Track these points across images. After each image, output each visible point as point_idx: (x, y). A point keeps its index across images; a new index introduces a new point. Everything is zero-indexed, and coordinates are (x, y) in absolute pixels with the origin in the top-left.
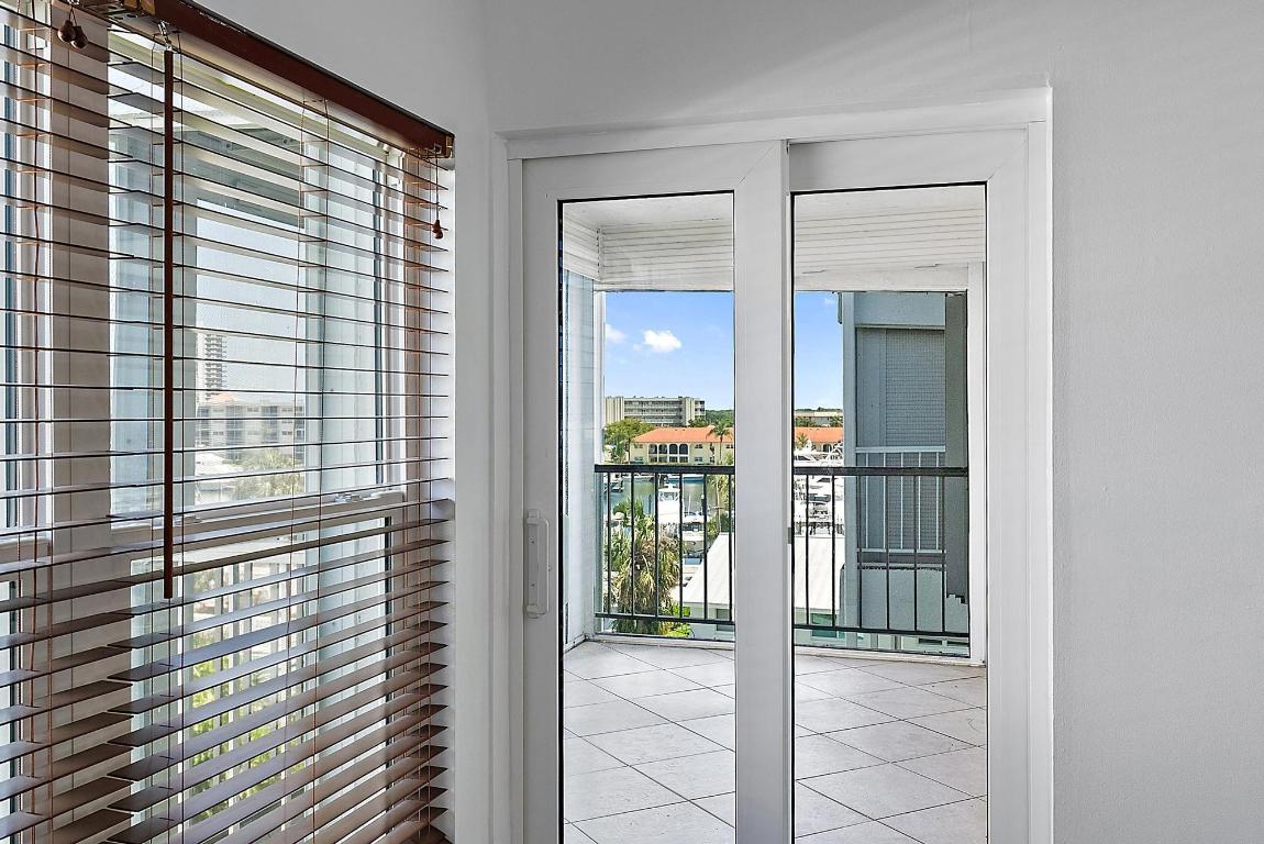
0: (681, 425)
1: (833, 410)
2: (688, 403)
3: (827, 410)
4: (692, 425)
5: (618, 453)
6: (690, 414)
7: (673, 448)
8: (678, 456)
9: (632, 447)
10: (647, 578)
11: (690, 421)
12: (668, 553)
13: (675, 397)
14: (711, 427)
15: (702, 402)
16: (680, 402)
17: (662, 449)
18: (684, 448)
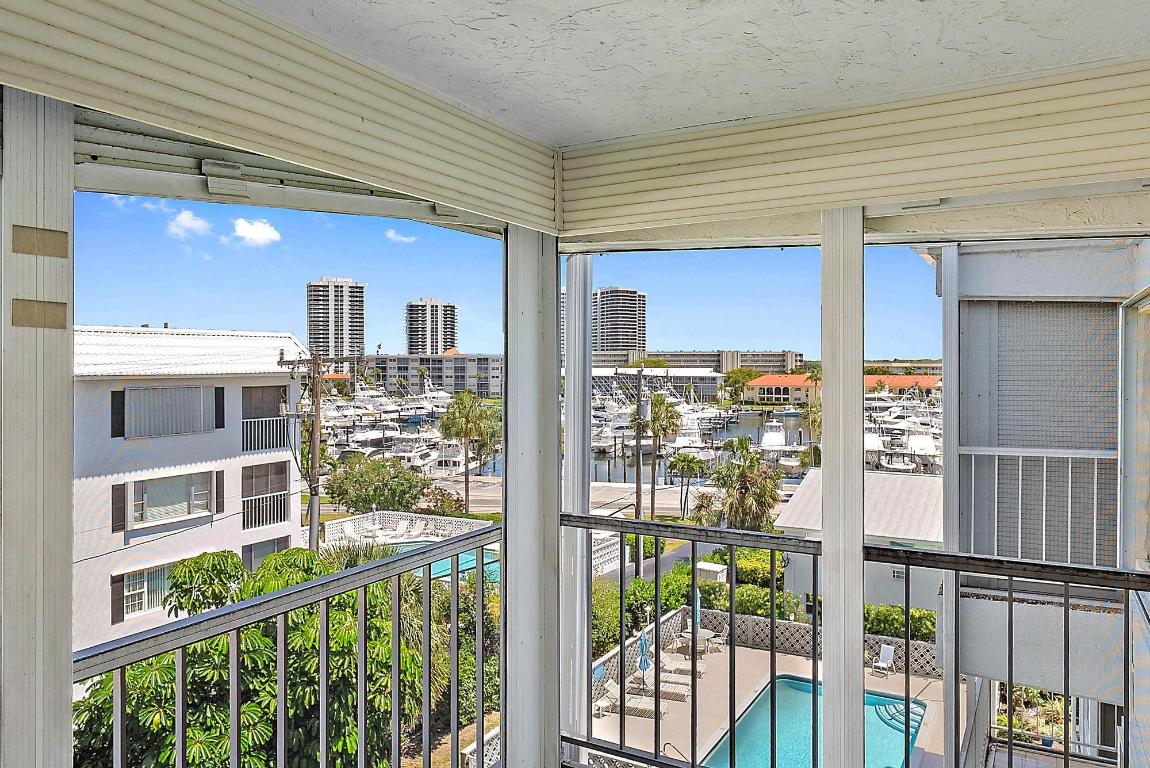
0: (784, 372)
1: (907, 361)
2: (789, 355)
3: (902, 362)
4: (793, 373)
5: (735, 394)
6: (791, 364)
7: (778, 391)
8: (782, 396)
9: (745, 389)
10: (750, 501)
11: (792, 369)
12: (768, 480)
13: (779, 350)
14: (808, 374)
15: (801, 355)
16: (784, 355)
17: (769, 391)
18: (786, 391)
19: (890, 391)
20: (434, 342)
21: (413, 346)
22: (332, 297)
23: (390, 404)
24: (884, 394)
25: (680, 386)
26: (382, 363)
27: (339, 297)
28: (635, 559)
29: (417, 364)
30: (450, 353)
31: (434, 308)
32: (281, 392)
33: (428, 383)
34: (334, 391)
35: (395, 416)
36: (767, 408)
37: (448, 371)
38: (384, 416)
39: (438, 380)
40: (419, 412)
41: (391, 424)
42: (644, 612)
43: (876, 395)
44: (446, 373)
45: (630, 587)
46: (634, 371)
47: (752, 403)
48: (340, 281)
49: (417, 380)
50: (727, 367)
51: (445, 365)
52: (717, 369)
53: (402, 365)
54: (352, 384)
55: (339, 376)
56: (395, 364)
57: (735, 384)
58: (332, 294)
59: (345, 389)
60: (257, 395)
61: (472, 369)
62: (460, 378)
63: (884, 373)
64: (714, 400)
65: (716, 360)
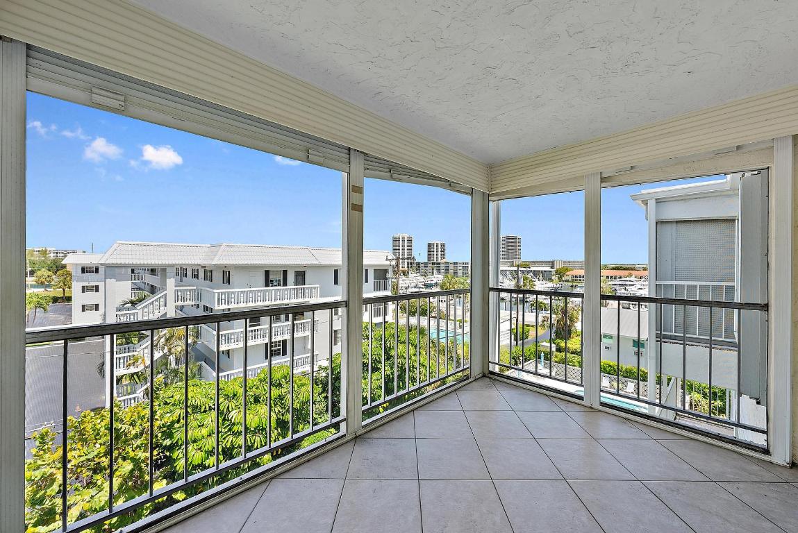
5: (560, 277)
7: (580, 277)
9: (565, 276)
17: (576, 277)
19: (635, 277)
20: (437, 258)
21: (429, 258)
22: (401, 241)
23: (421, 279)
24: (632, 279)
25: (536, 273)
26: (418, 264)
27: (403, 241)
28: (516, 340)
29: (431, 265)
30: (443, 261)
31: (437, 244)
32: (386, 271)
33: (435, 272)
34: (402, 274)
35: (423, 283)
36: (575, 284)
37: (443, 267)
38: (419, 283)
39: (439, 271)
40: (432, 282)
41: (422, 286)
42: (519, 359)
43: (628, 279)
44: (441, 268)
45: (514, 350)
46: (516, 269)
47: (568, 281)
48: (404, 235)
49: (431, 271)
50: (557, 266)
51: (441, 265)
52: (552, 267)
53: (426, 265)
54: (408, 272)
55: (403, 269)
56: (423, 265)
57: (560, 274)
58: (401, 240)
59: (405, 274)
60: (378, 272)
61: (451, 267)
62: (447, 270)
63: (632, 269)
64: (550, 280)
65: (552, 264)
